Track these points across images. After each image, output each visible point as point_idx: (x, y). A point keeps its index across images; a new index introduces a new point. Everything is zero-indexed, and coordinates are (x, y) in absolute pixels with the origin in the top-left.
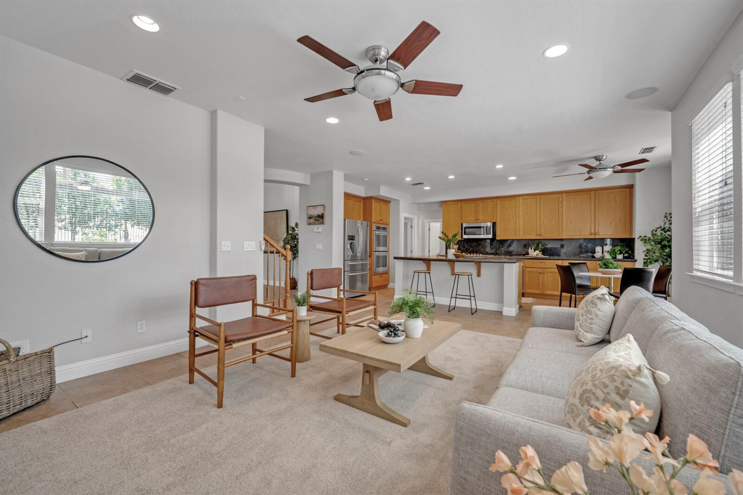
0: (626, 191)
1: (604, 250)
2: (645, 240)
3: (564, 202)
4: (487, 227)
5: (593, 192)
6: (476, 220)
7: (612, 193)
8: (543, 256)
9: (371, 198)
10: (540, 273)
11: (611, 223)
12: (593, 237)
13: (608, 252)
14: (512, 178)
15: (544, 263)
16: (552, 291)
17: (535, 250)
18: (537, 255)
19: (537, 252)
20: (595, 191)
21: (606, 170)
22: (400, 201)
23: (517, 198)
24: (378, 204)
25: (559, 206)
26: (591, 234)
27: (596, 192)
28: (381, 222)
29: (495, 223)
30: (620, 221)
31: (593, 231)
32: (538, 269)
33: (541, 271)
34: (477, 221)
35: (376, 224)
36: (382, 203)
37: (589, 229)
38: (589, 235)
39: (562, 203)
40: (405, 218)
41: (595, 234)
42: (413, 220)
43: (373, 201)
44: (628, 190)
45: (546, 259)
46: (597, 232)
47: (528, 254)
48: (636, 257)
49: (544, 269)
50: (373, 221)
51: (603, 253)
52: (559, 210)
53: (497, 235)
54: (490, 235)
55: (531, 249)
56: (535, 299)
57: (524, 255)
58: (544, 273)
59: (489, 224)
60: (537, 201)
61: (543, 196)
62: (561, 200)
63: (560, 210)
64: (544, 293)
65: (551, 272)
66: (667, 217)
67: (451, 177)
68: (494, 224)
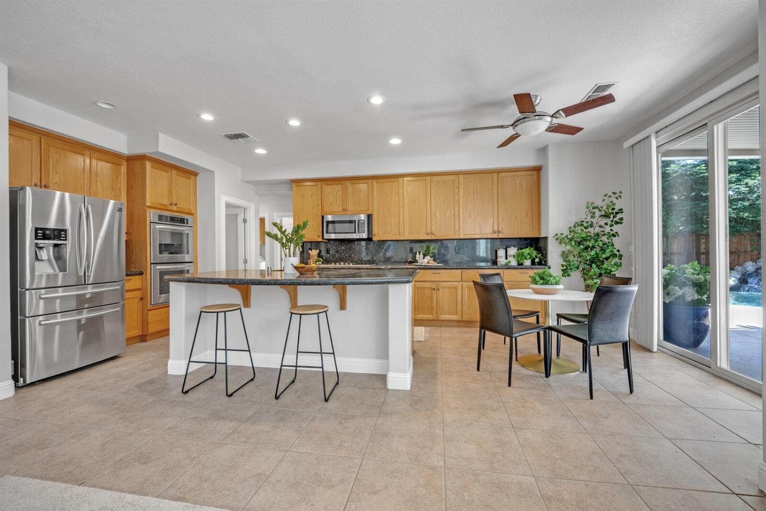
0: (533, 175)
1: (508, 254)
2: (560, 240)
3: (462, 187)
4: (359, 221)
5: (495, 175)
6: (344, 210)
7: (518, 176)
8: (435, 264)
9: (142, 158)
10: (434, 289)
11: (517, 217)
12: (495, 236)
13: (514, 256)
14: (395, 141)
15: (439, 273)
16: (449, 315)
17: (425, 255)
18: (428, 263)
19: (428, 258)
20: (498, 172)
21: (541, 119)
22: (216, 173)
23: (401, 179)
24: (165, 174)
25: (454, 192)
26: (494, 232)
27: (499, 174)
28: (174, 208)
29: (372, 215)
30: (527, 215)
31: (496, 228)
32: (431, 283)
33: (434, 286)
34: (344, 212)
35: (156, 211)
36: (174, 172)
37: (492, 225)
38: (491, 233)
39: (458, 188)
40: (228, 206)
41: (499, 232)
42: (248, 210)
43: (148, 165)
44: (535, 173)
45: (440, 269)
46: (500, 230)
47: (416, 261)
48: (550, 263)
49: (438, 283)
50: (148, 204)
51: (506, 259)
52: (454, 197)
53: (374, 233)
54: (364, 234)
55: (420, 254)
56: (428, 328)
57: (411, 262)
58: (439, 289)
59: (363, 217)
60: (426, 184)
61: (435, 178)
62: (456, 184)
63: (457, 198)
64: (438, 319)
65: (448, 288)
66: (589, 208)
67: (294, 123)
68: (369, 217)
